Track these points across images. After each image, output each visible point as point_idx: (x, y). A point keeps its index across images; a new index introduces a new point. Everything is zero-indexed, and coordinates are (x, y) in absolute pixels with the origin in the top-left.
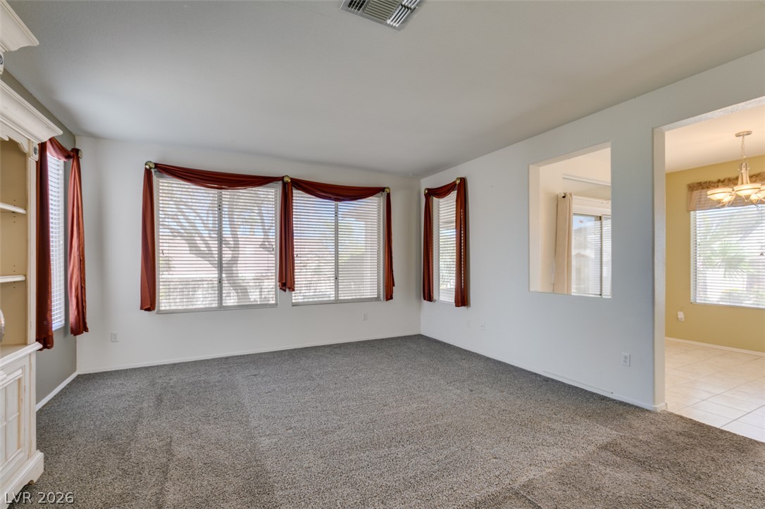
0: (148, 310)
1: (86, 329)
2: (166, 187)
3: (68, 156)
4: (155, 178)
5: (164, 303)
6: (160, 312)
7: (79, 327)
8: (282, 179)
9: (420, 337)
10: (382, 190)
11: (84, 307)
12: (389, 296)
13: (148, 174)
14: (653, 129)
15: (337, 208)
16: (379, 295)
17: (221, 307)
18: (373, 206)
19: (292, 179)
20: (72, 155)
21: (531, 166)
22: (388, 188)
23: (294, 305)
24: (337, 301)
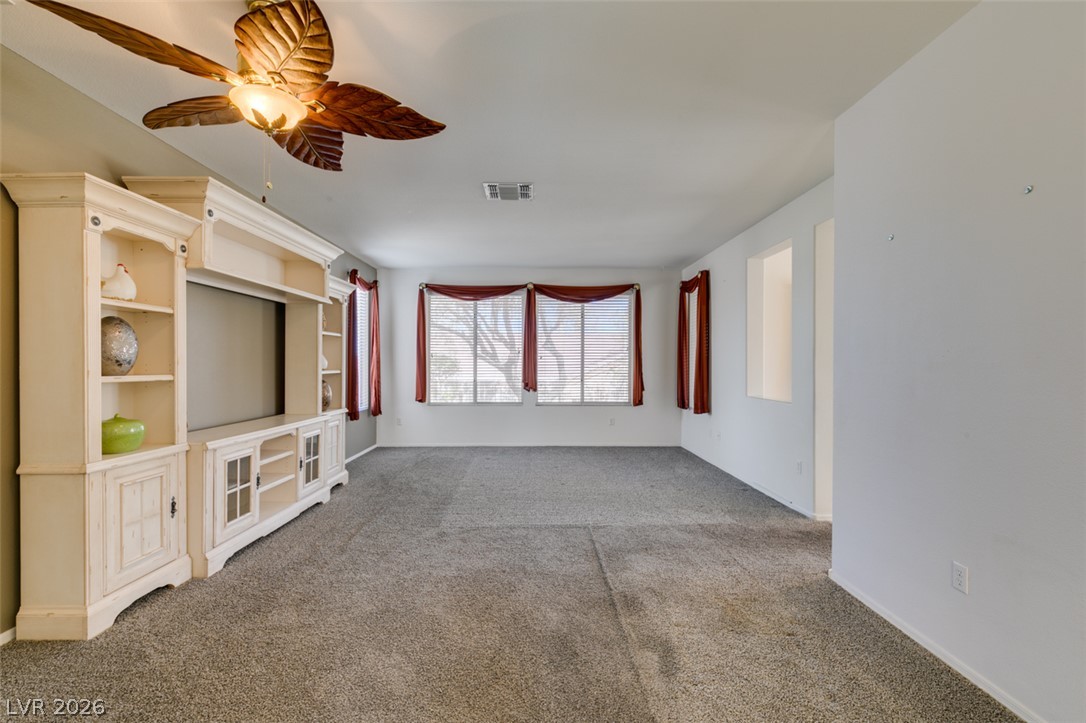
0: (420, 401)
1: (380, 412)
2: (435, 301)
3: (370, 288)
4: (426, 295)
5: (432, 398)
6: (430, 404)
7: (376, 410)
8: (525, 286)
9: (679, 450)
10: (632, 286)
11: (379, 396)
12: (638, 401)
13: (421, 293)
14: (815, 227)
15: (583, 309)
16: (630, 399)
17: (476, 403)
18: (622, 305)
19: (534, 285)
20: (372, 286)
21: (749, 260)
22: (638, 284)
23: (538, 405)
24: (583, 404)
